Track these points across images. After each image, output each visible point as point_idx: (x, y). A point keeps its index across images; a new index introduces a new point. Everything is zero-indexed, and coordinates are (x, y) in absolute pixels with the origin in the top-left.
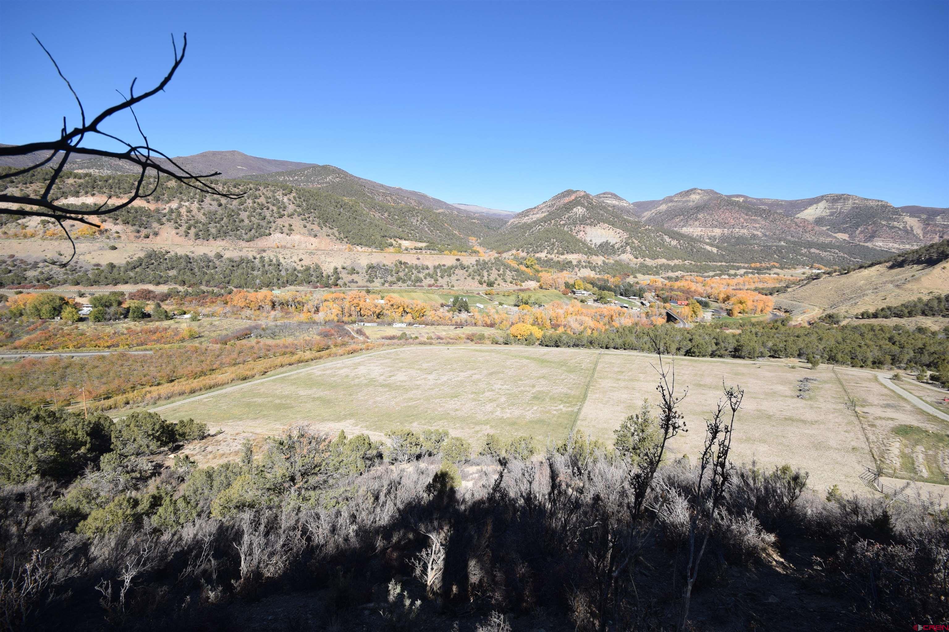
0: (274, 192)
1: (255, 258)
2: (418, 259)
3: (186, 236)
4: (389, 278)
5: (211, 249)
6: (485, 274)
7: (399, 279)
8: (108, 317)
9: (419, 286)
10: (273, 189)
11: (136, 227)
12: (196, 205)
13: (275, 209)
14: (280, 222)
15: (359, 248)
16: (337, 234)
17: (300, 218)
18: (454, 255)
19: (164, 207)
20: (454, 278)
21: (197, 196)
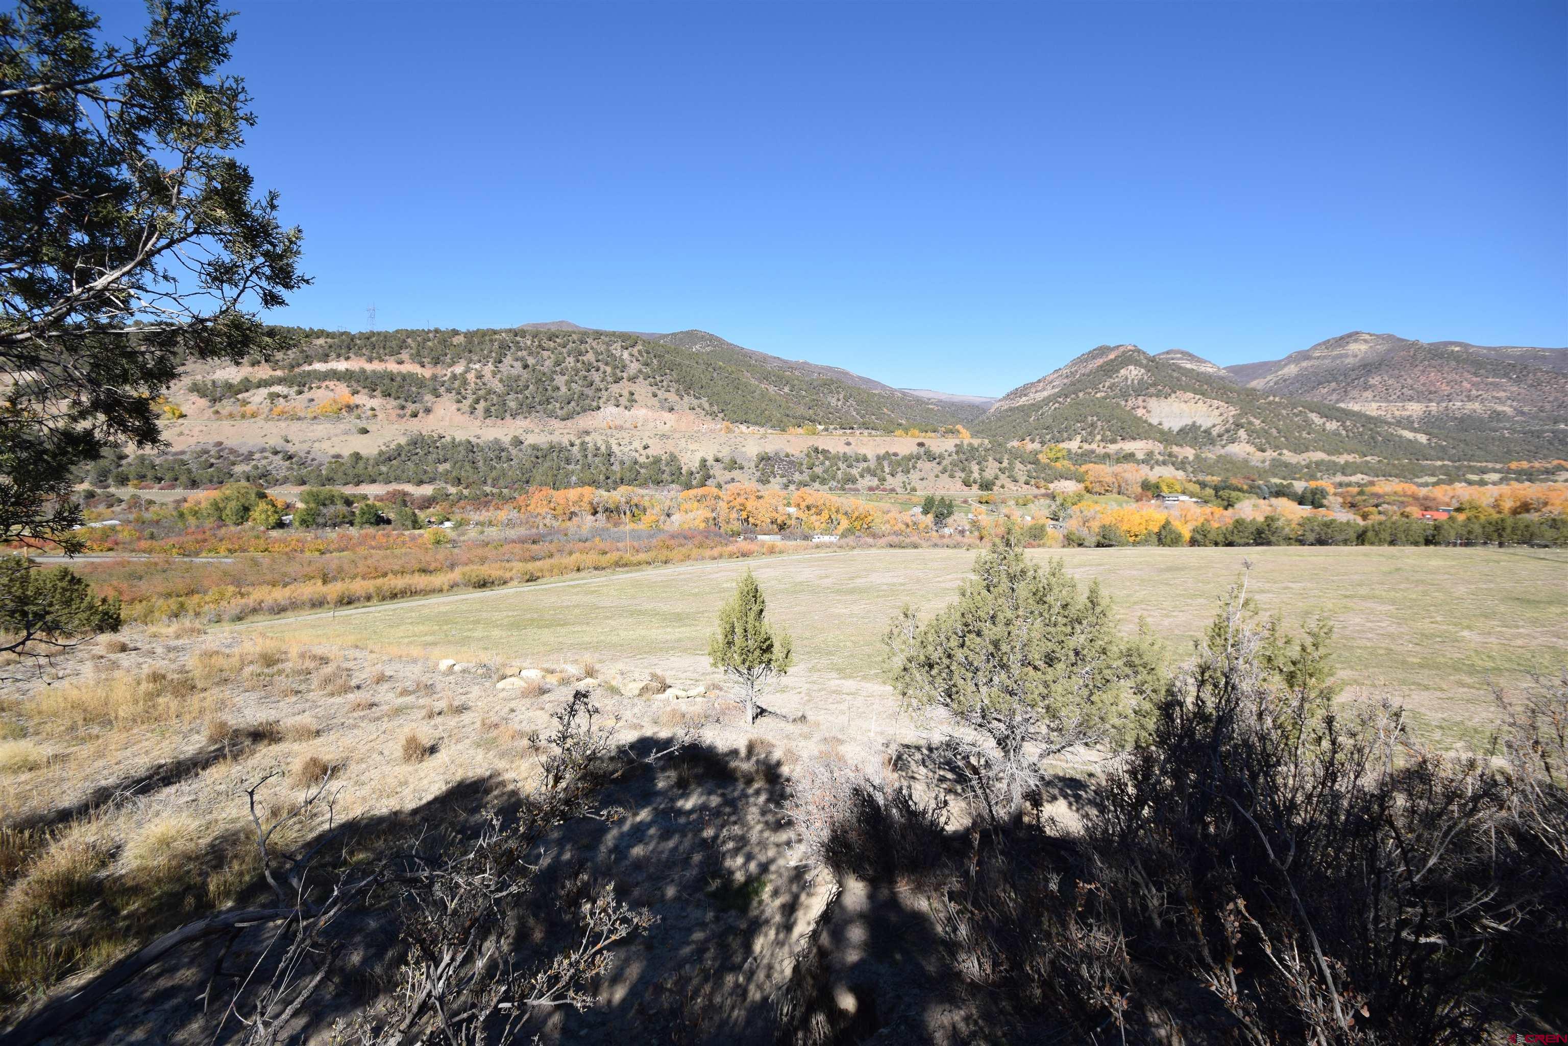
0: (608, 345)
1: (572, 445)
3: (472, 413)
4: (797, 477)
5: (506, 430)
6: (975, 468)
7: (814, 478)
8: (321, 520)
9: (851, 489)
10: (607, 339)
11: (401, 402)
12: (490, 367)
13: (609, 369)
14: (615, 389)
15: (743, 428)
16: (706, 406)
17: (647, 382)
18: (913, 436)
19: (445, 372)
20: (914, 476)
21: (494, 355)
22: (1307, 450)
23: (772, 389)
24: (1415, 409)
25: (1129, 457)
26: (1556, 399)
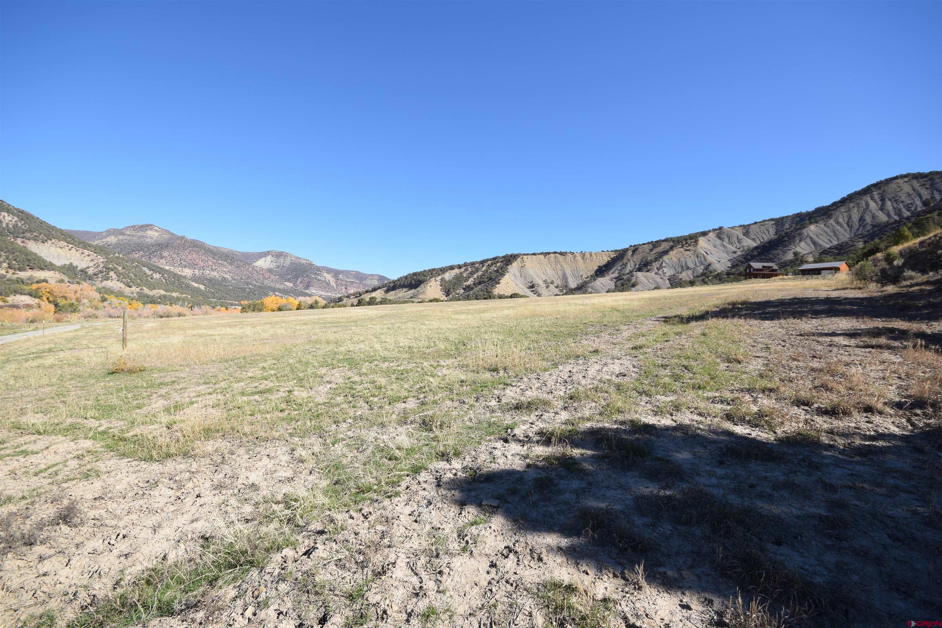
24: (189, 272)
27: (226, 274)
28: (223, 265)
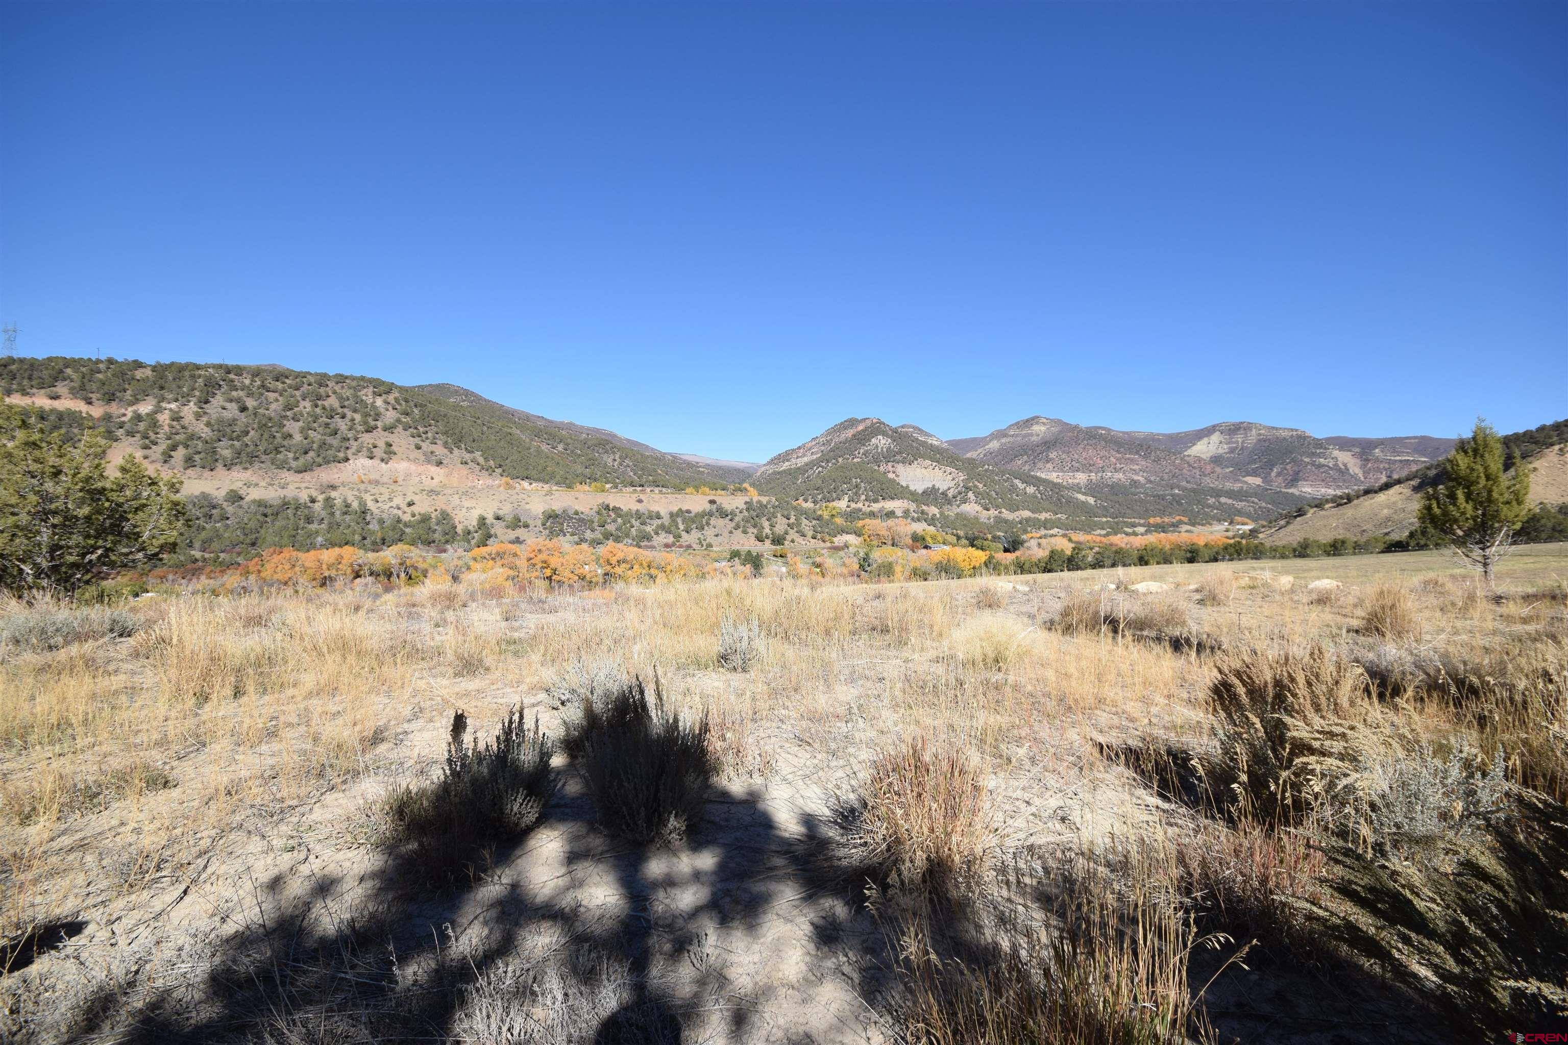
0: (356, 390)
1: (313, 501)
2: (640, 501)
3: (165, 462)
4: (589, 535)
5: (217, 483)
6: (766, 524)
7: (607, 536)
9: (647, 547)
10: (354, 384)
12: (192, 407)
13: (358, 417)
14: (367, 439)
15: (525, 484)
16: (481, 460)
17: (408, 433)
18: (704, 494)
19: (123, 411)
20: (709, 532)
21: (197, 393)
22: (1018, 510)
23: (544, 447)
24: (1081, 478)
25: (891, 514)
26: (1170, 471)
27: (1137, 474)
28: (1132, 460)
